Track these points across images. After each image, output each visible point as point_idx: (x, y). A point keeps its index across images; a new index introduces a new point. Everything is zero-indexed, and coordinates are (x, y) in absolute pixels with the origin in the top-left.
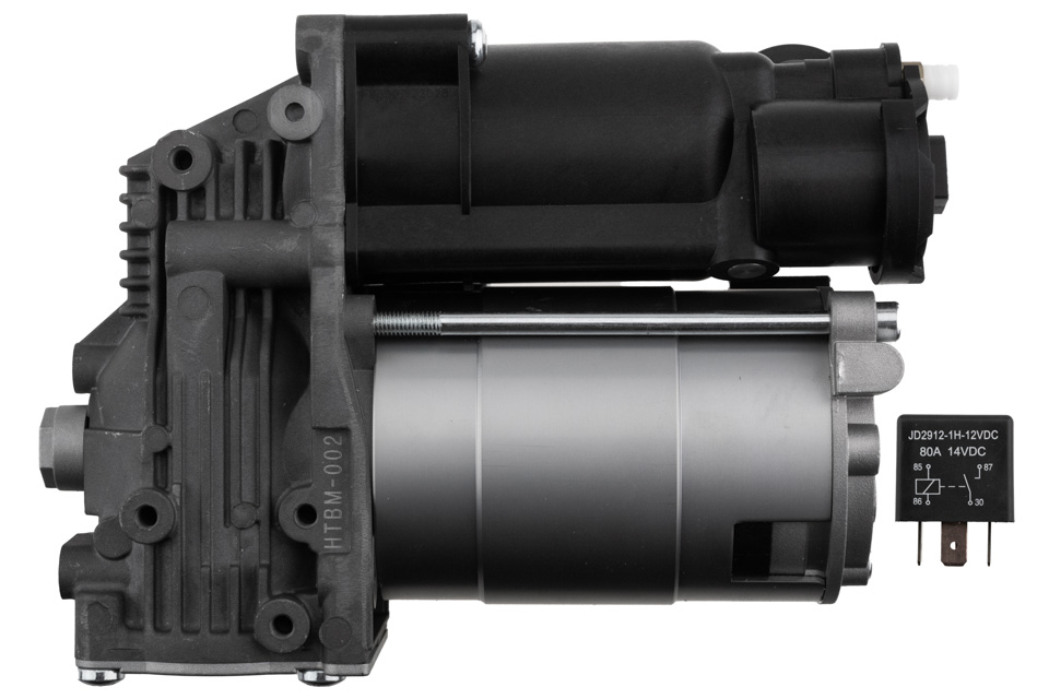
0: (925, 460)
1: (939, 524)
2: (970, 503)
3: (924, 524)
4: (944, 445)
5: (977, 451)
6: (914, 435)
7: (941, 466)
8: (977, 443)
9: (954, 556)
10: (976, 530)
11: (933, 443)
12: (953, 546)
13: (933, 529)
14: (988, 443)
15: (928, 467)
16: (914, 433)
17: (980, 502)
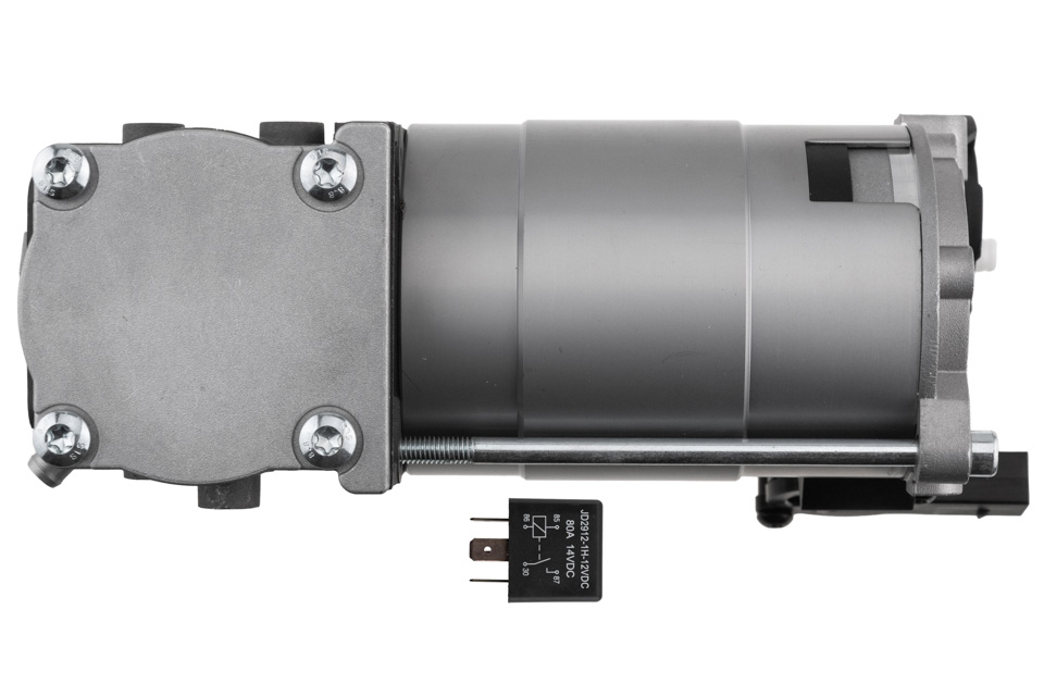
0: (562, 524)
1: (507, 537)
2: (525, 564)
3: (507, 523)
4: (576, 541)
5: (571, 570)
6: (585, 515)
7: (557, 541)
8: (578, 570)
9: (478, 550)
10: (501, 569)
11: (578, 531)
12: (488, 549)
13: (502, 531)
14: (577, 580)
15: (557, 527)
16: (587, 514)
17: (526, 572)
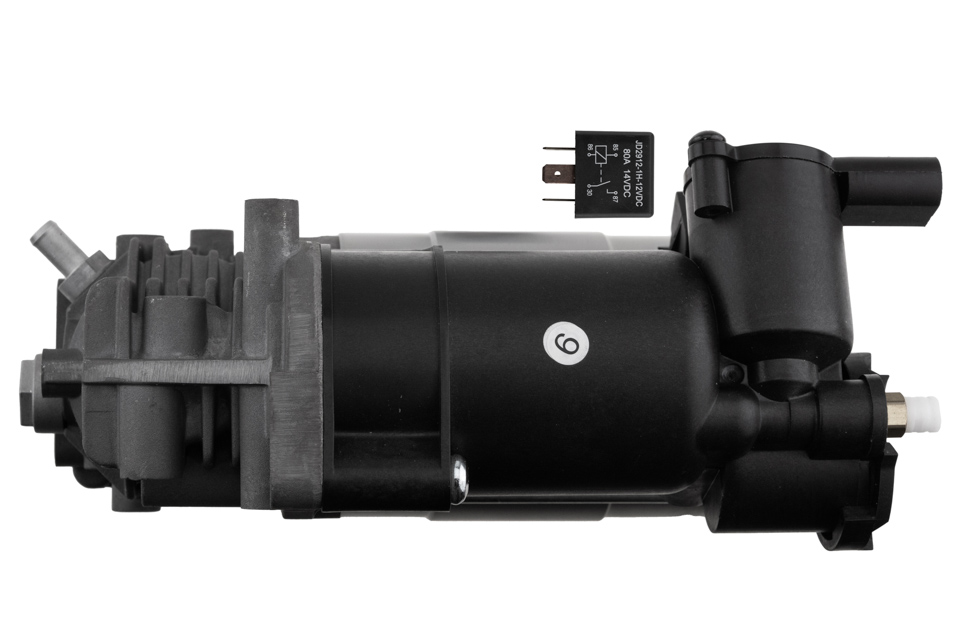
0: (620, 152)
1: (574, 163)
2: (589, 186)
3: (574, 152)
4: (632, 166)
5: (627, 191)
6: (639, 144)
7: (616, 165)
8: (633, 191)
9: (549, 174)
10: (569, 190)
11: (633, 158)
12: (557, 173)
13: (570, 159)
14: (633, 199)
15: (616, 155)
16: (641, 144)
17: (590, 193)
